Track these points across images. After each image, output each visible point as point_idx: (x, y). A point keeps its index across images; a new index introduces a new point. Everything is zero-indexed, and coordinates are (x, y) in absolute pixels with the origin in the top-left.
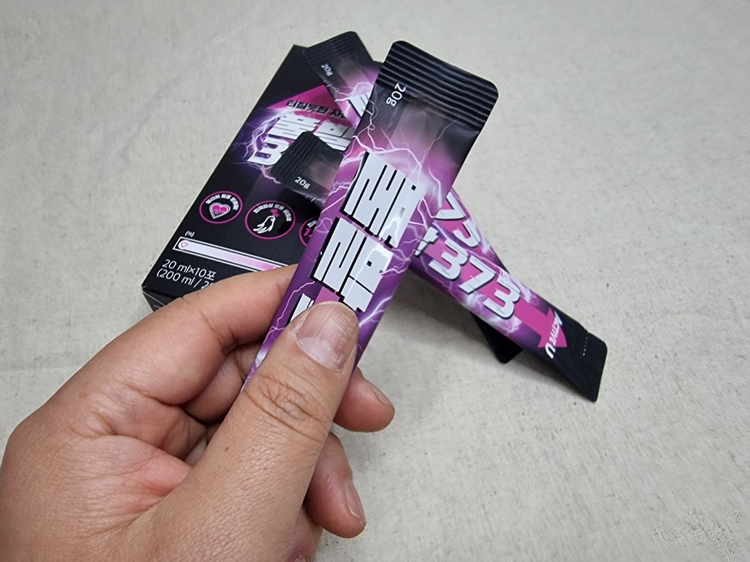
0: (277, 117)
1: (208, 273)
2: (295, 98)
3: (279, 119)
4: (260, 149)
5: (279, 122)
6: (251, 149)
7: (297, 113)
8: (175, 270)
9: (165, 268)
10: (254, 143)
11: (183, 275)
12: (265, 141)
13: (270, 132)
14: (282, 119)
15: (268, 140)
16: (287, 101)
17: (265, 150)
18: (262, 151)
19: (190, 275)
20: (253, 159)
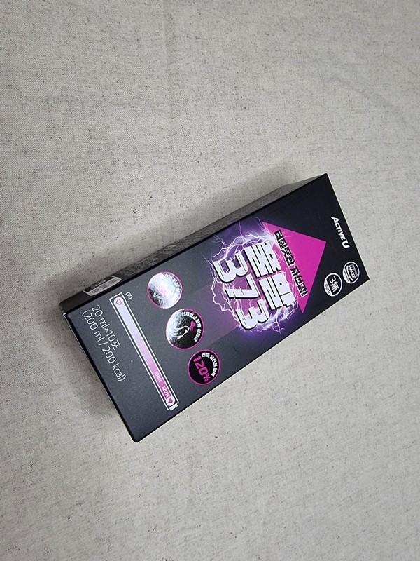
0: (261, 238)
1: (115, 341)
2: (285, 232)
3: (260, 241)
4: (228, 259)
5: (258, 245)
6: (223, 253)
7: (275, 248)
8: (97, 319)
9: (92, 311)
10: (229, 249)
11: (100, 329)
12: (237, 255)
13: (245, 249)
14: (263, 243)
15: (239, 255)
16: (278, 228)
17: (230, 264)
18: (227, 262)
19: (104, 333)
20: (217, 264)
